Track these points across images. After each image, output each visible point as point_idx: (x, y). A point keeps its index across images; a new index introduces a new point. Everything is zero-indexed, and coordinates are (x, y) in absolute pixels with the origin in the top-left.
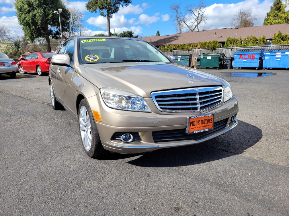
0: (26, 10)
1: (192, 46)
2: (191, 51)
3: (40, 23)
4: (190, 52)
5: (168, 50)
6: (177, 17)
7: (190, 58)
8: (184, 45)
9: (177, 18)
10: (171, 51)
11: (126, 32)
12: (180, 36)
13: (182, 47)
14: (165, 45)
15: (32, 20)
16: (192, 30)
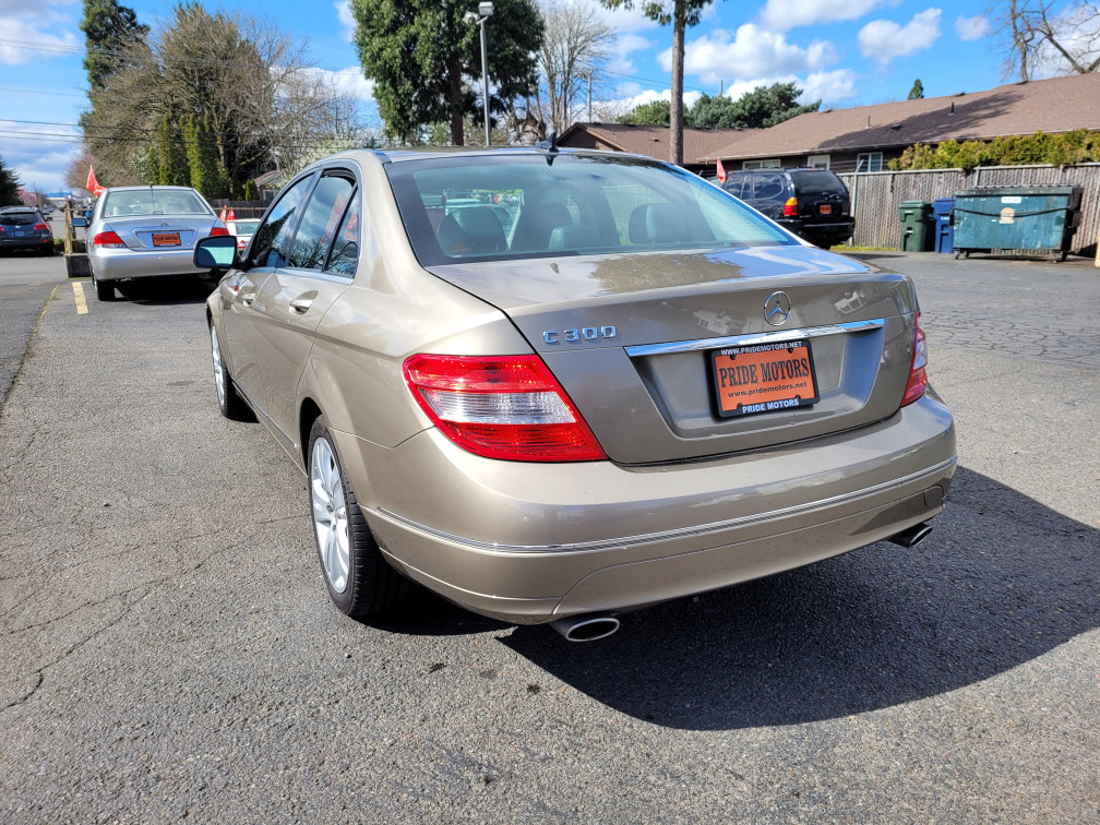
0: (387, 21)
1: (1089, 147)
2: (1078, 172)
3: (429, 66)
4: (1076, 177)
5: (950, 165)
6: (1013, 12)
7: (1075, 205)
8: (1044, 137)
9: (1014, 18)
10: (968, 171)
11: (768, 88)
12: (1020, 97)
13: (1031, 151)
14: (935, 140)
15: (403, 58)
16: (1087, 67)
